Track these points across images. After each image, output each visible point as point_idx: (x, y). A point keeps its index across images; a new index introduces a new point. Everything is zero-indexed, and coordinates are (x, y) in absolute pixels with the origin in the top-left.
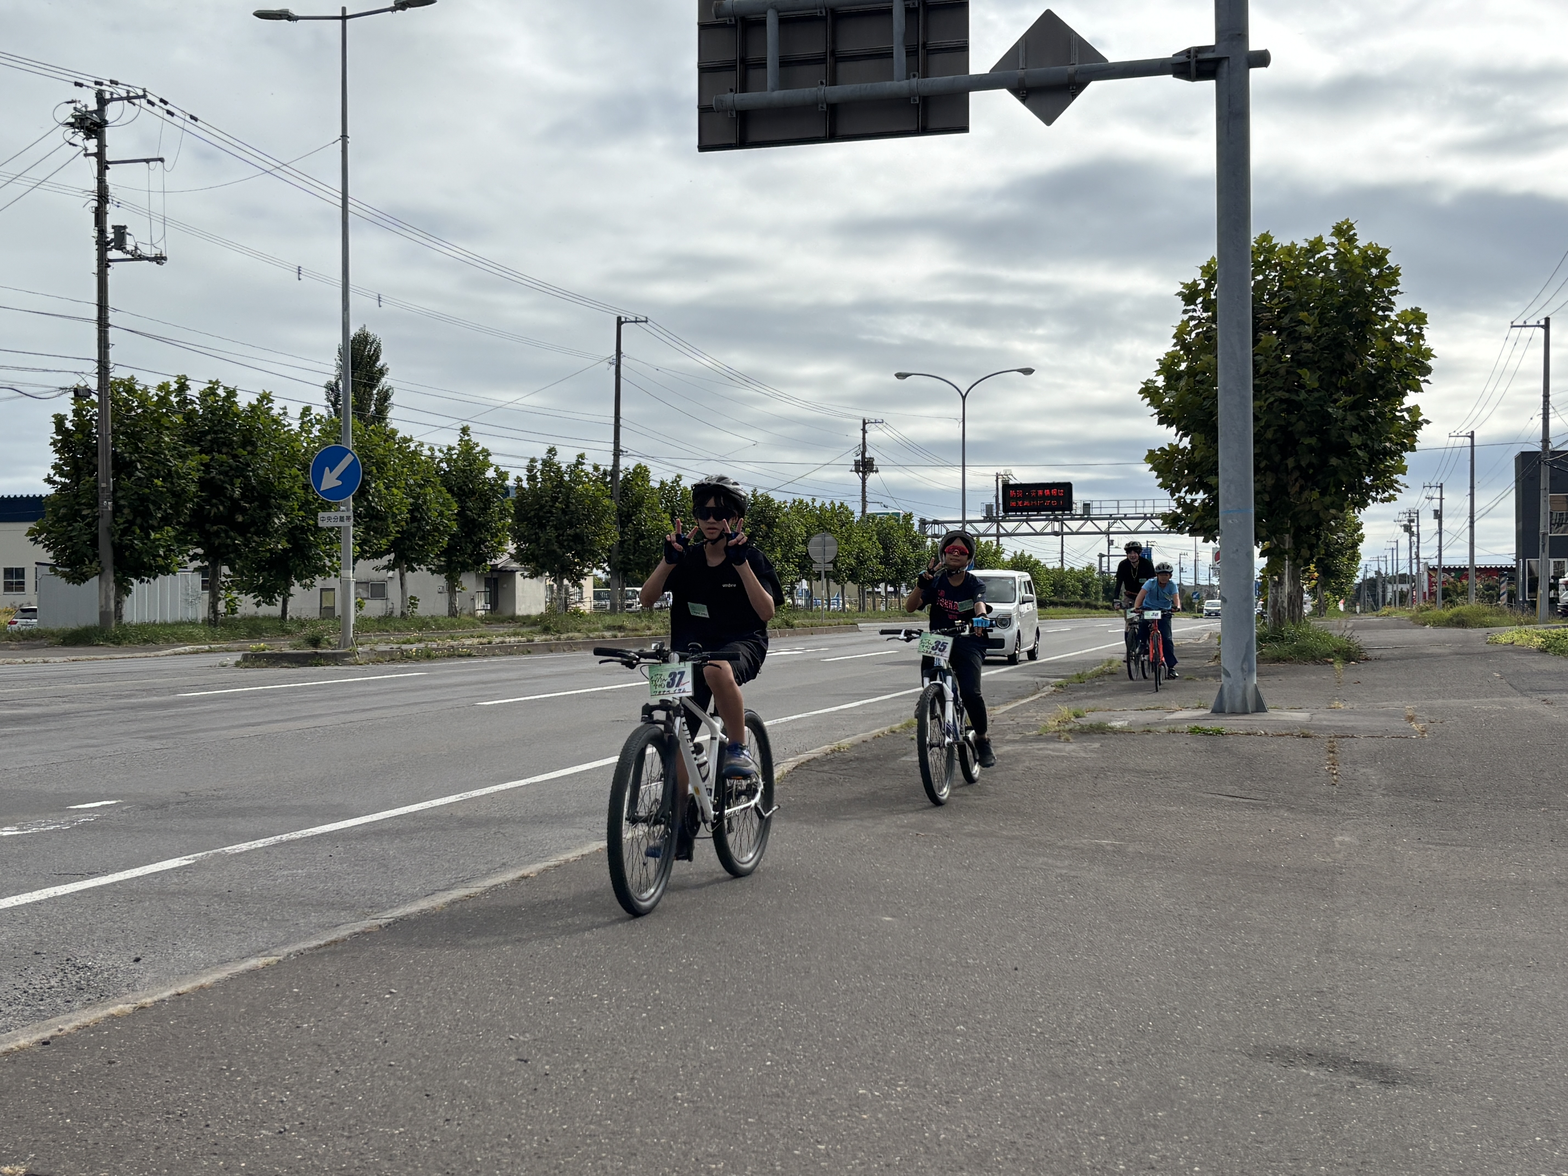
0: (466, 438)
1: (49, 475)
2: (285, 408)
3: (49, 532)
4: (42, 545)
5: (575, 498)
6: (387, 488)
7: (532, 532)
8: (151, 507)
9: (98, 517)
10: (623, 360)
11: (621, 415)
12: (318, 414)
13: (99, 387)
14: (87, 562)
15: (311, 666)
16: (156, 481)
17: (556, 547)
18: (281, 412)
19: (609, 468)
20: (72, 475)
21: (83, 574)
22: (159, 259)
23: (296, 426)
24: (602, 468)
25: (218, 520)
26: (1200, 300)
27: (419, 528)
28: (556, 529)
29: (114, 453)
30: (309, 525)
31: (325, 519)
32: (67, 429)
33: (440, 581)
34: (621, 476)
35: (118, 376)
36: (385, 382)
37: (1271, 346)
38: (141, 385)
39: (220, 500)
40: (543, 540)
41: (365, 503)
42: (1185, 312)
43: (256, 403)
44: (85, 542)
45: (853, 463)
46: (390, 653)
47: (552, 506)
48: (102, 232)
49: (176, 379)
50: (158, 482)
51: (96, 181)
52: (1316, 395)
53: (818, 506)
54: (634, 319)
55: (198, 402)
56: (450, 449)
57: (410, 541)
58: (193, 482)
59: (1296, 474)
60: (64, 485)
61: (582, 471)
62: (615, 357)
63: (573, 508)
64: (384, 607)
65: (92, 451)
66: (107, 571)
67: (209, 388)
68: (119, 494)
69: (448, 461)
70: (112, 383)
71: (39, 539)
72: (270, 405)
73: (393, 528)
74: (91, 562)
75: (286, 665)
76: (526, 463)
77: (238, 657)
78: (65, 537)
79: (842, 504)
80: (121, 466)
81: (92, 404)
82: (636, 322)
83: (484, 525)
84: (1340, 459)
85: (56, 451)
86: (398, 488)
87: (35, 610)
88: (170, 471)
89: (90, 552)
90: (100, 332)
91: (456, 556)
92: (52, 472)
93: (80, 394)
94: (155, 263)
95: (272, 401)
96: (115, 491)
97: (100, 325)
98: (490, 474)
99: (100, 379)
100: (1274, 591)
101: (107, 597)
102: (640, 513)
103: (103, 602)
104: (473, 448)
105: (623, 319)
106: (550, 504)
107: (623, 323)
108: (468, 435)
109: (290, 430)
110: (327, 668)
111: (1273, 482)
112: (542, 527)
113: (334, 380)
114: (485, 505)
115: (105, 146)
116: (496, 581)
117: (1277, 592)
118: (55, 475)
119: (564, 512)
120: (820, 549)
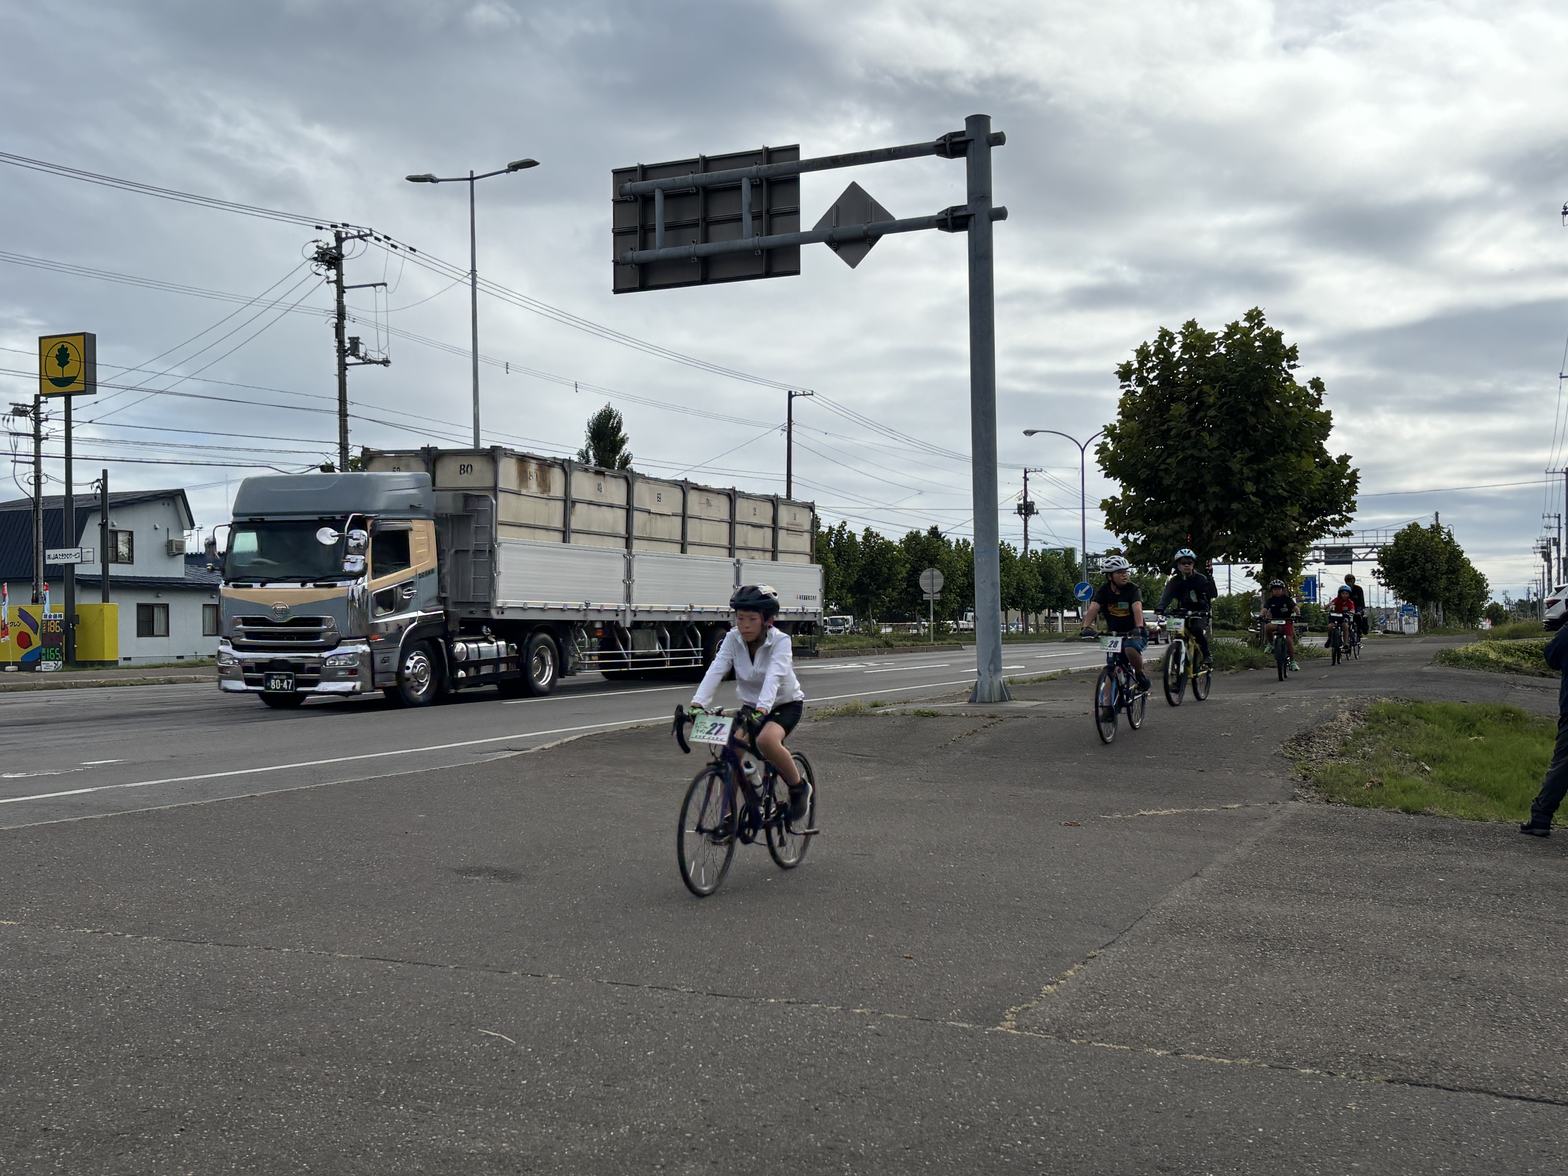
10: (793, 427)
13: (341, 464)
22: (386, 362)
36: (626, 449)
45: (1016, 507)
51: (336, 302)
54: (802, 393)
62: (787, 425)
70: (352, 461)
82: (804, 395)
90: (341, 421)
93: (326, 469)
94: (382, 365)
97: (340, 415)
99: (341, 457)
105: (793, 393)
107: (793, 396)
115: (343, 275)
120: (929, 581)
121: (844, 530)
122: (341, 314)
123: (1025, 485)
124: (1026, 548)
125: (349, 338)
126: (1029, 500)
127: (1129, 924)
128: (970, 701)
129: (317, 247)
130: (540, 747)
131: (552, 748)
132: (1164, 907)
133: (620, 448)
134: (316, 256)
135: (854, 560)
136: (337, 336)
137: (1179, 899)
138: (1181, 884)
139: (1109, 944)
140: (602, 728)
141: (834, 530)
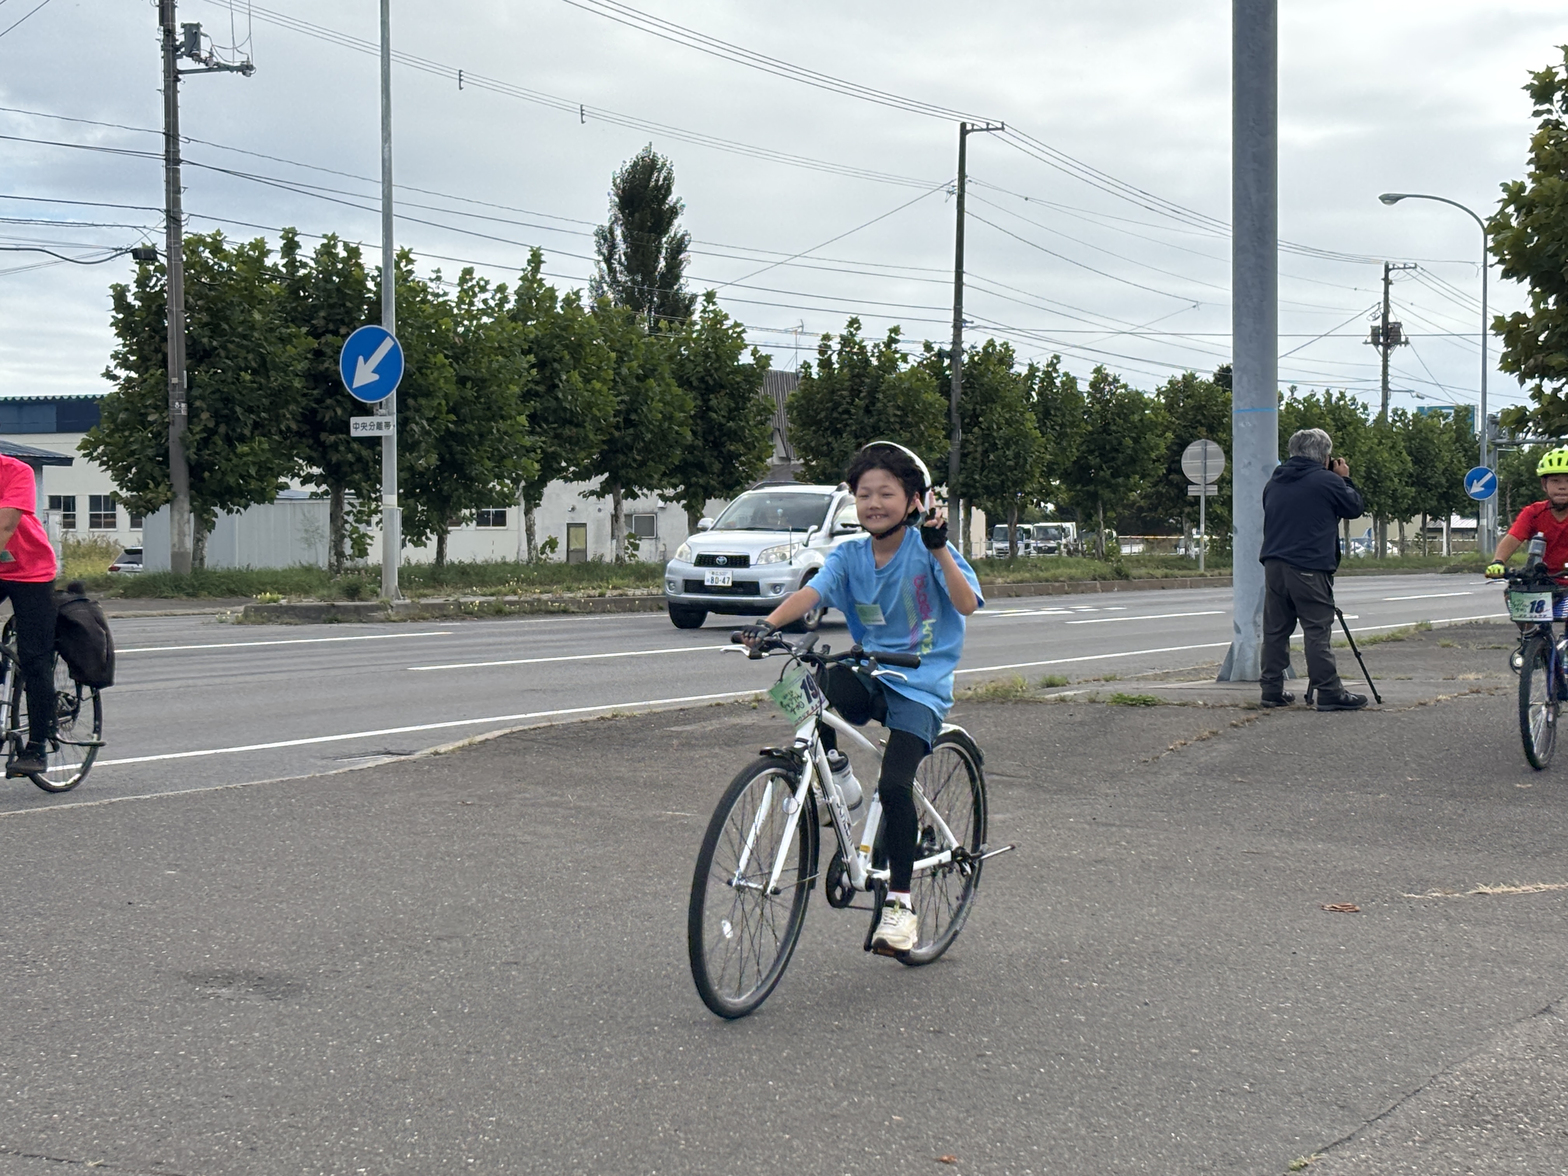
0: (711, 307)
1: (108, 367)
3: (107, 444)
4: (98, 462)
8: (238, 409)
9: (169, 423)
13: (169, 247)
14: (152, 485)
20: (140, 367)
21: (149, 501)
22: (246, 69)
29: (189, 336)
31: (359, 427)
32: (129, 304)
34: (965, 358)
35: (195, 232)
36: (679, 226)
44: (151, 459)
45: (1369, 332)
46: (441, 607)
47: (851, 404)
48: (169, 33)
49: (282, 233)
50: (246, 376)
54: (985, 127)
55: (312, 264)
58: (297, 375)
60: (128, 380)
61: (896, 352)
62: (956, 183)
67: (323, 245)
68: (196, 392)
70: (188, 242)
72: (409, 267)
73: (597, 437)
77: (240, 610)
78: (126, 451)
80: (198, 355)
81: (161, 269)
82: (988, 129)
85: (118, 335)
87: (139, 552)
88: (263, 360)
89: (157, 472)
90: (168, 170)
93: (145, 256)
94: (240, 73)
95: (410, 261)
97: (168, 161)
99: (169, 235)
101: (182, 534)
103: (178, 540)
104: (721, 322)
105: (969, 127)
106: (848, 399)
107: (968, 132)
108: (714, 304)
118: (116, 368)
119: (868, 412)
120: (1198, 463)
121: (1056, 371)
123: (1386, 293)
124: (1385, 405)
125: (184, 26)
126: (1391, 319)
127: (1391, 1103)
128: (1220, 679)
130: (432, 750)
131: (453, 751)
132: (1466, 1072)
133: (670, 223)
135: (1073, 424)
136: (162, 21)
137: (1500, 1058)
138: (1510, 1026)
139: (1341, 1141)
140: (548, 718)
141: (1038, 370)
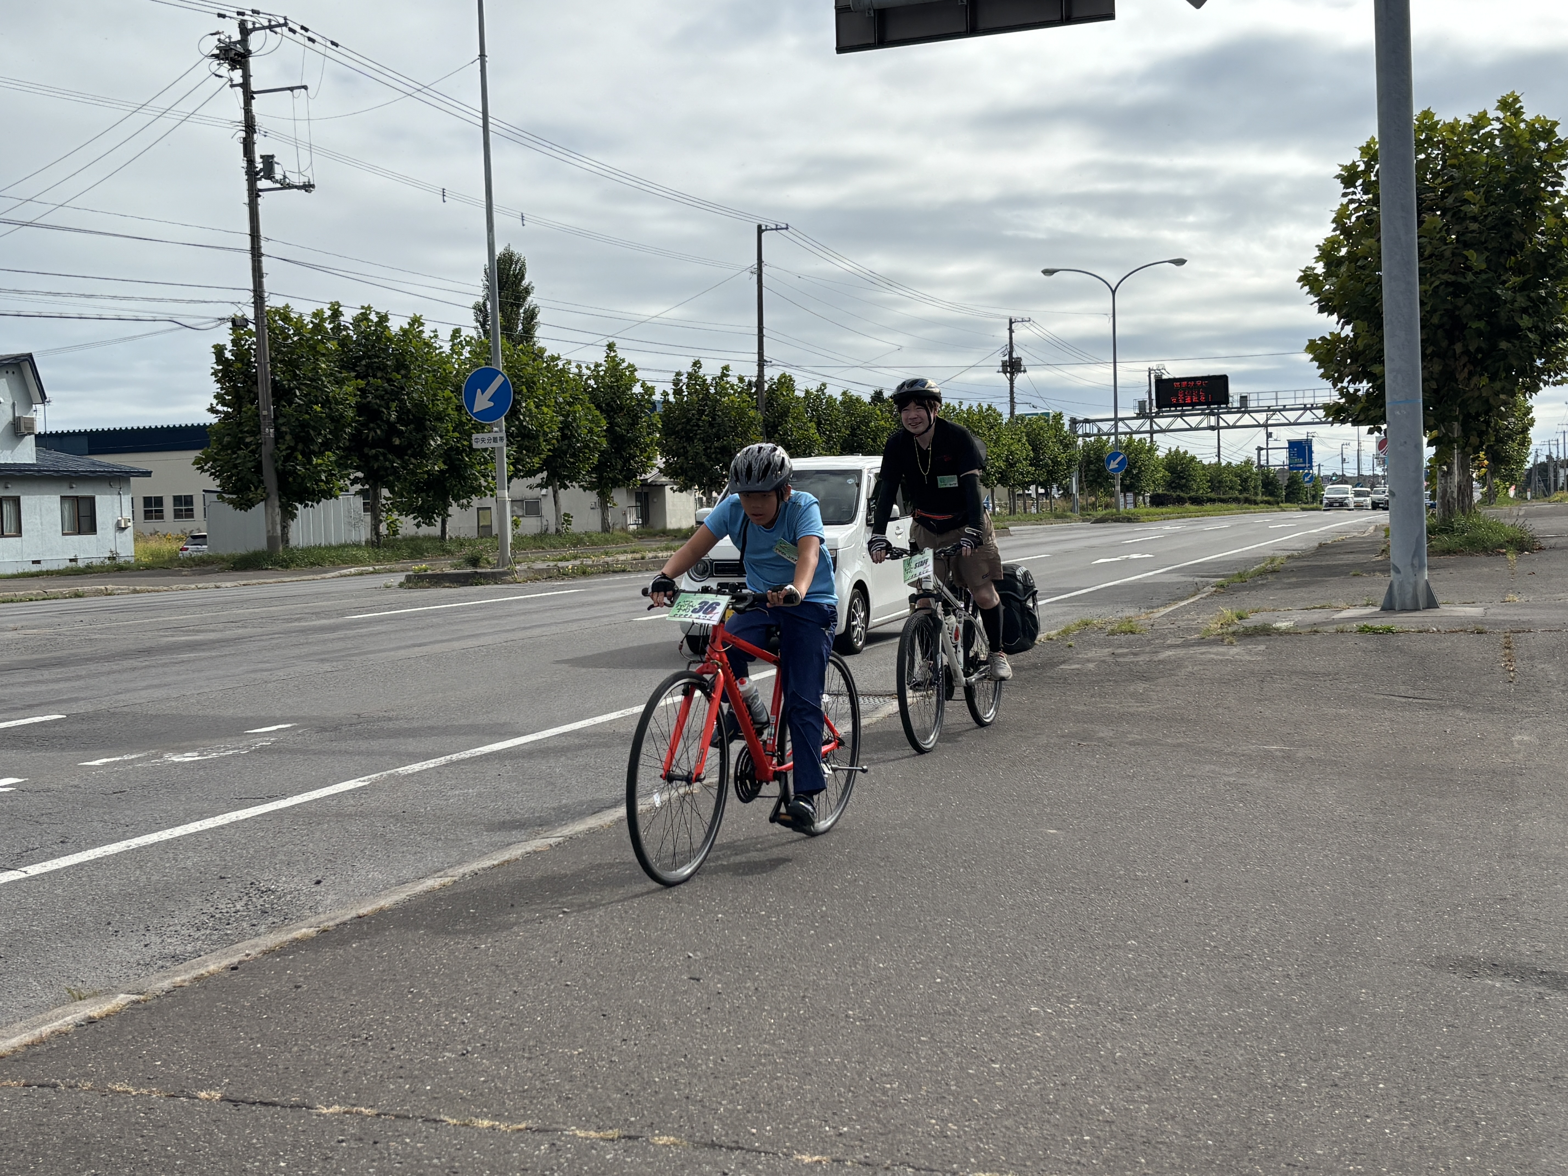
0: (613, 354)
1: (212, 404)
2: (436, 331)
3: (215, 461)
4: (208, 473)
5: (721, 411)
6: (537, 407)
7: (680, 445)
8: (312, 432)
9: (261, 444)
10: (764, 269)
11: (765, 325)
12: (468, 336)
13: (256, 317)
14: (253, 489)
15: (472, 585)
16: (315, 407)
17: (703, 459)
18: (432, 335)
19: (754, 379)
20: (234, 404)
21: (249, 500)
22: (308, 187)
23: (447, 348)
24: (747, 379)
25: (375, 444)
26: (1360, 182)
27: (570, 446)
28: (704, 443)
29: (273, 380)
30: (463, 445)
31: (479, 441)
32: (227, 359)
33: (592, 497)
34: (766, 386)
35: (272, 305)
36: (532, 300)
37: (1435, 228)
38: (294, 312)
39: (377, 424)
40: (691, 453)
41: (517, 423)
42: (1345, 195)
43: (407, 327)
44: (250, 469)
45: (1001, 364)
46: (547, 570)
47: (699, 419)
48: (251, 162)
49: (329, 306)
50: (318, 408)
51: (243, 111)
52: (1484, 276)
53: (965, 410)
54: (774, 227)
55: (351, 327)
56: (597, 365)
57: (562, 458)
58: (351, 406)
59: (1465, 359)
60: (226, 413)
61: (727, 383)
62: (756, 266)
63: (719, 420)
64: (539, 524)
65: (251, 380)
66: (273, 496)
67: (362, 314)
68: (281, 421)
69: (596, 378)
70: (268, 312)
71: (206, 468)
72: (421, 328)
73: (545, 447)
74: (256, 488)
75: (447, 585)
76: (672, 376)
77: (401, 578)
78: (231, 464)
79: (990, 406)
80: (281, 394)
81: (250, 333)
82: (777, 229)
83: (633, 441)
84: (1510, 342)
85: (218, 381)
86: (548, 406)
87: (205, 536)
88: (327, 397)
89: (255, 479)
90: (254, 261)
91: (607, 472)
92: (215, 402)
93: (238, 324)
94: (303, 191)
95: (422, 324)
96: (276, 417)
97: (253, 255)
98: (637, 389)
99: (256, 308)
100: (1443, 482)
101: (274, 523)
102: (786, 423)
103: (270, 527)
104: (619, 364)
105: (763, 228)
106: (696, 416)
107: (764, 231)
108: (615, 351)
109: (441, 353)
110: (487, 587)
111: (1441, 368)
112: (690, 440)
113: (481, 300)
114: (633, 420)
115: (250, 76)
116: (646, 494)
117: (1446, 482)
118: (217, 405)
119: (711, 425)
122: (250, 126)
123: (1011, 338)
124: (1012, 413)
125: (262, 157)
128: (1384, 609)
129: (219, 40)
134: (218, 52)
136: (245, 154)
141: (811, 393)
